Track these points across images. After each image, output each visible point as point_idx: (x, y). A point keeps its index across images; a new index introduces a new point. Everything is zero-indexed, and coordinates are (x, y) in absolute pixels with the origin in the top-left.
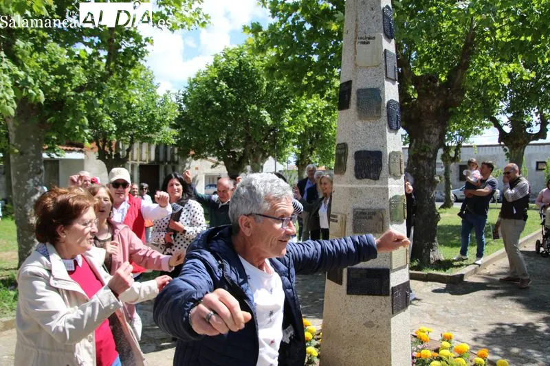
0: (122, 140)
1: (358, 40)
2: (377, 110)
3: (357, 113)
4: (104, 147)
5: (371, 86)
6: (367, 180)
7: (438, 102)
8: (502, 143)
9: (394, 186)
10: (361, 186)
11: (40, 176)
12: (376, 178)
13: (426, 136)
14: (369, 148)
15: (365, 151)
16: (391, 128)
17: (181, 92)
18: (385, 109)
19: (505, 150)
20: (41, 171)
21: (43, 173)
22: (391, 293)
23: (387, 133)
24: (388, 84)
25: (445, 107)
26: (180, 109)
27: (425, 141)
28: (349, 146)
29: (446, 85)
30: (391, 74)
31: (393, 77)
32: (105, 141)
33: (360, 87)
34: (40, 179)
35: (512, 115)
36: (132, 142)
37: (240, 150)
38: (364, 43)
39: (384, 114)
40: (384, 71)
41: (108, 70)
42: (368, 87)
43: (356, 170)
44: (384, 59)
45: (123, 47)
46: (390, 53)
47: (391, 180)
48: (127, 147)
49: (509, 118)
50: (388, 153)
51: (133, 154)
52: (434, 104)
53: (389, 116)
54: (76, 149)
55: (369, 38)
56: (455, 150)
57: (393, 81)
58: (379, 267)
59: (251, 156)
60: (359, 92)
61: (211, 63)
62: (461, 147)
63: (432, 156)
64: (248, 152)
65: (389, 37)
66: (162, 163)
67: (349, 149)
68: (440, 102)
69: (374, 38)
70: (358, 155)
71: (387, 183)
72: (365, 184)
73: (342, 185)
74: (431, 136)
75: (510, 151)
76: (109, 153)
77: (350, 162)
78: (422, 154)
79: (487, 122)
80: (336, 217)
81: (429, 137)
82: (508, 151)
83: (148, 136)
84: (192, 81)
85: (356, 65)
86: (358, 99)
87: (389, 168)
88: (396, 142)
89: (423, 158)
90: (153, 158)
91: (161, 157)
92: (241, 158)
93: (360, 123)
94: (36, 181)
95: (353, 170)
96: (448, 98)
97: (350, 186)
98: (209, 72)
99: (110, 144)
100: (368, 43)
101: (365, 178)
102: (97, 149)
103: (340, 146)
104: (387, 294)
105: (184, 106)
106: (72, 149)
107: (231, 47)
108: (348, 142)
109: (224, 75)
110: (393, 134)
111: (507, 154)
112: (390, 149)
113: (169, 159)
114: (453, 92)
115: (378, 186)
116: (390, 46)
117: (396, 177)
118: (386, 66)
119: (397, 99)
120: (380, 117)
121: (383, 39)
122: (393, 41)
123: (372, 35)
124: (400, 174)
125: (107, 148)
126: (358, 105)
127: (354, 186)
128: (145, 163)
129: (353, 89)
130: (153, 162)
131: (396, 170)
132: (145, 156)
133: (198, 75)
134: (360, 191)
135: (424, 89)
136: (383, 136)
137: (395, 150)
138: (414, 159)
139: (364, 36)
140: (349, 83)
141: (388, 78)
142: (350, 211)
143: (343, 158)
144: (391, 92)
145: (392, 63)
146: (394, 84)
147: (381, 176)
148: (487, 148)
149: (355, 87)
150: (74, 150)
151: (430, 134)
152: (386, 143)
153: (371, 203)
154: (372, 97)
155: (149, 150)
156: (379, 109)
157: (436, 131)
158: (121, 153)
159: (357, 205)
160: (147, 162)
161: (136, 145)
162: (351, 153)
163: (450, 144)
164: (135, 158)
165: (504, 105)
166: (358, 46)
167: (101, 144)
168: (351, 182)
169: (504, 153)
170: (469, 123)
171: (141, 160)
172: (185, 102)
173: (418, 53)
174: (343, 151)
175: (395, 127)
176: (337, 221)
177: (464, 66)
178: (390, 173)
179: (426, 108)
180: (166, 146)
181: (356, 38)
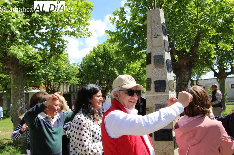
0: (56, 84)
1: (153, 37)
2: (162, 64)
3: (154, 65)
4: (48, 87)
5: (159, 54)
6: (160, 92)
7: (187, 61)
8: (216, 77)
9: (171, 94)
10: (158, 95)
11: (23, 98)
12: (164, 91)
13: (183, 75)
14: (160, 79)
15: (158, 81)
16: (168, 71)
17: (80, 63)
18: (166, 63)
19: (217, 80)
20: (24, 96)
21: (24, 97)
22: (173, 139)
23: (167, 73)
24: (166, 53)
25: (190, 62)
26: (79, 70)
27: (183, 78)
28: (152, 79)
29: (190, 54)
30: (167, 49)
31: (168, 50)
32: (48, 84)
33: (155, 55)
34: (23, 100)
35: (219, 65)
36: (60, 85)
37: (105, 86)
38: (155, 37)
39: (165, 65)
40: (164, 48)
41: (51, 54)
42: (158, 55)
43: (155, 88)
44: (164, 43)
45: (57, 45)
46: (166, 41)
47: (170, 92)
48: (58, 86)
49: (217, 67)
50: (168, 81)
51: (60, 90)
52: (185, 62)
53: (167, 66)
54: (36, 88)
55: (157, 35)
56: (196, 82)
57: (168, 52)
58: (167, 128)
59: (110, 88)
60: (154, 57)
61: (92, 50)
62: (198, 80)
63: (186, 83)
64: (109, 87)
65: (165, 35)
66: (72, 93)
67: (152, 80)
68: (188, 61)
69: (159, 35)
70: (156, 82)
71: (169, 93)
72: (159, 94)
73: (150, 95)
74: (186, 75)
75: (220, 80)
76: (50, 89)
77: (153, 86)
78: (182, 83)
79: (208, 69)
80: (148, 108)
81: (185, 76)
82: (219, 80)
83: (66, 81)
84: (84, 58)
85: (153, 46)
86: (154, 60)
87: (169, 87)
88: (171, 76)
89: (183, 84)
90: (68, 91)
91: (72, 90)
92: (106, 89)
93: (156, 70)
94: (22, 100)
95: (154, 89)
96: (191, 59)
97: (153, 95)
98: (92, 54)
99: (51, 85)
100: (157, 37)
101: (159, 91)
102: (45, 88)
103: (148, 79)
104: (172, 140)
105: (81, 69)
106: (35, 88)
107: (100, 44)
108: (151, 77)
109: (97, 55)
110: (169, 73)
111: (218, 81)
112: (169, 79)
113: (75, 91)
114: (193, 57)
115: (165, 95)
116: (166, 38)
117: (172, 91)
118: (165, 46)
119: (170, 59)
120: (164, 66)
121: (163, 36)
122: (167, 36)
123: (158, 34)
124: (173, 90)
125: (49, 87)
126: (154, 62)
127: (155, 95)
128: (65, 93)
129: (152, 56)
130: (69, 93)
131: (171, 88)
132: (65, 90)
133: (86, 56)
134: (158, 97)
135: (181, 56)
136: (166, 74)
137: (171, 80)
138: (179, 85)
139: (155, 35)
140: (150, 54)
141: (166, 51)
142: (154, 105)
143: (150, 84)
144: (168, 56)
145: (167, 45)
146: (168, 53)
147: (166, 90)
148: (210, 80)
149: (153, 55)
150: (35, 89)
151: (185, 74)
152: (167, 77)
153: (162, 102)
154: (160, 59)
155: (67, 87)
156: (163, 63)
157: (187, 73)
158: (55, 89)
159: (157, 103)
160: (66, 93)
161: (61, 86)
162: (153, 82)
163: (194, 79)
164: (61, 91)
165: (215, 61)
166: (153, 39)
167: (47, 86)
168: (154, 94)
169: (217, 81)
170: (201, 70)
171: (63, 92)
172: (81, 67)
173: (178, 42)
174: (150, 81)
175: (170, 70)
176: (148, 110)
177: (197, 46)
178: (169, 89)
179: (182, 63)
180: (74, 85)
181: (152, 36)
